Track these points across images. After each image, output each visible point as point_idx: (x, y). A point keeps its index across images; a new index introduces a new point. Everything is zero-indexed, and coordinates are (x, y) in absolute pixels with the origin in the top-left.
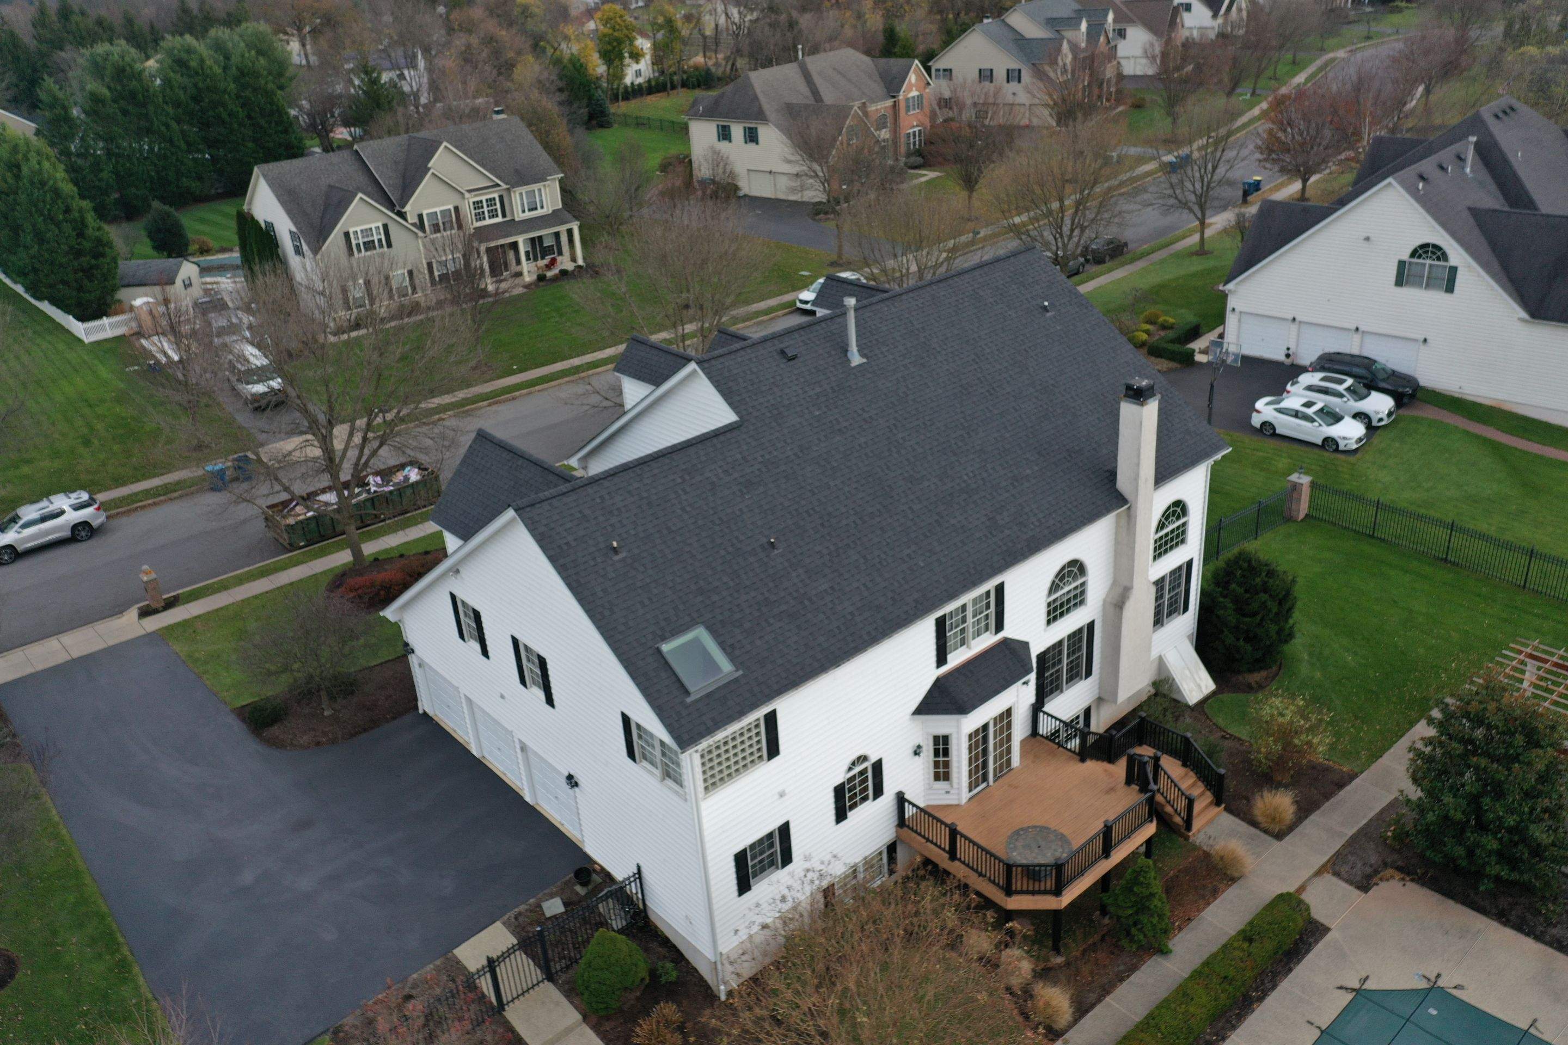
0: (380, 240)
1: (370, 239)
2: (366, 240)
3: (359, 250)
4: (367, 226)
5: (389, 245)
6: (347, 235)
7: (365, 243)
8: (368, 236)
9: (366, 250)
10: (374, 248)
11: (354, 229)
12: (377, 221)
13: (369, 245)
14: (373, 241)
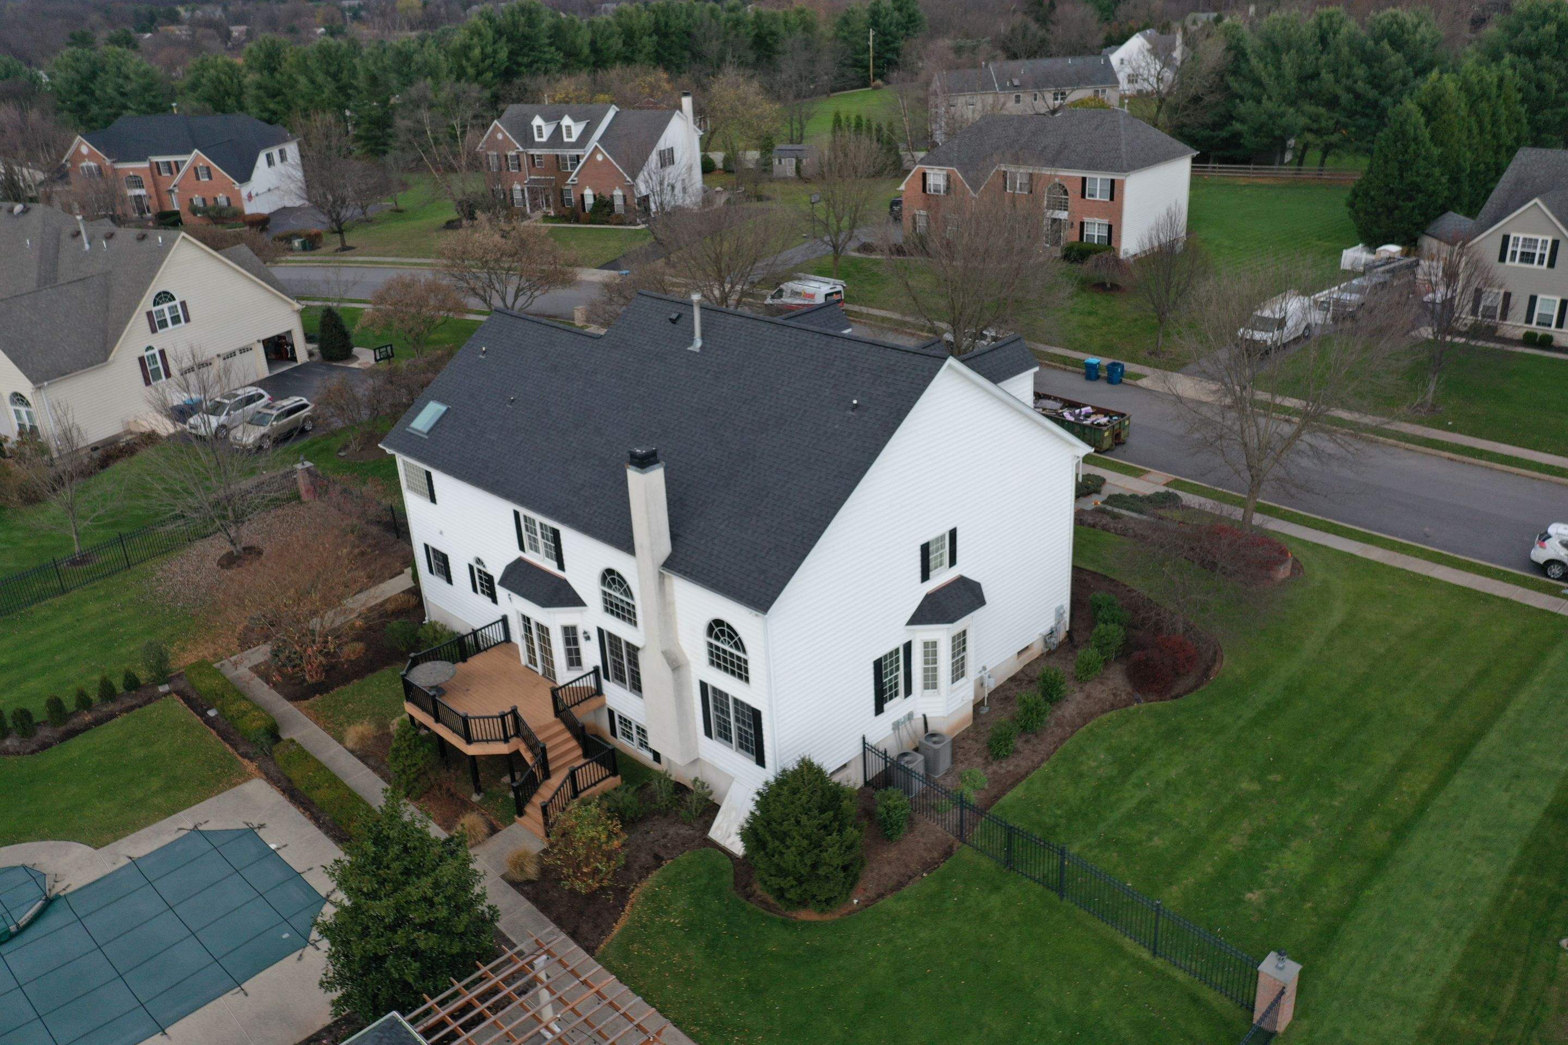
0: (1542, 256)
1: (1531, 251)
2: (1526, 250)
3: (1513, 259)
4: (1534, 236)
5: (1551, 264)
6: (1506, 239)
7: (1523, 254)
8: (1529, 247)
9: (1521, 260)
10: (1532, 262)
11: (1516, 235)
12: (1547, 234)
13: (1527, 257)
14: (1534, 254)
